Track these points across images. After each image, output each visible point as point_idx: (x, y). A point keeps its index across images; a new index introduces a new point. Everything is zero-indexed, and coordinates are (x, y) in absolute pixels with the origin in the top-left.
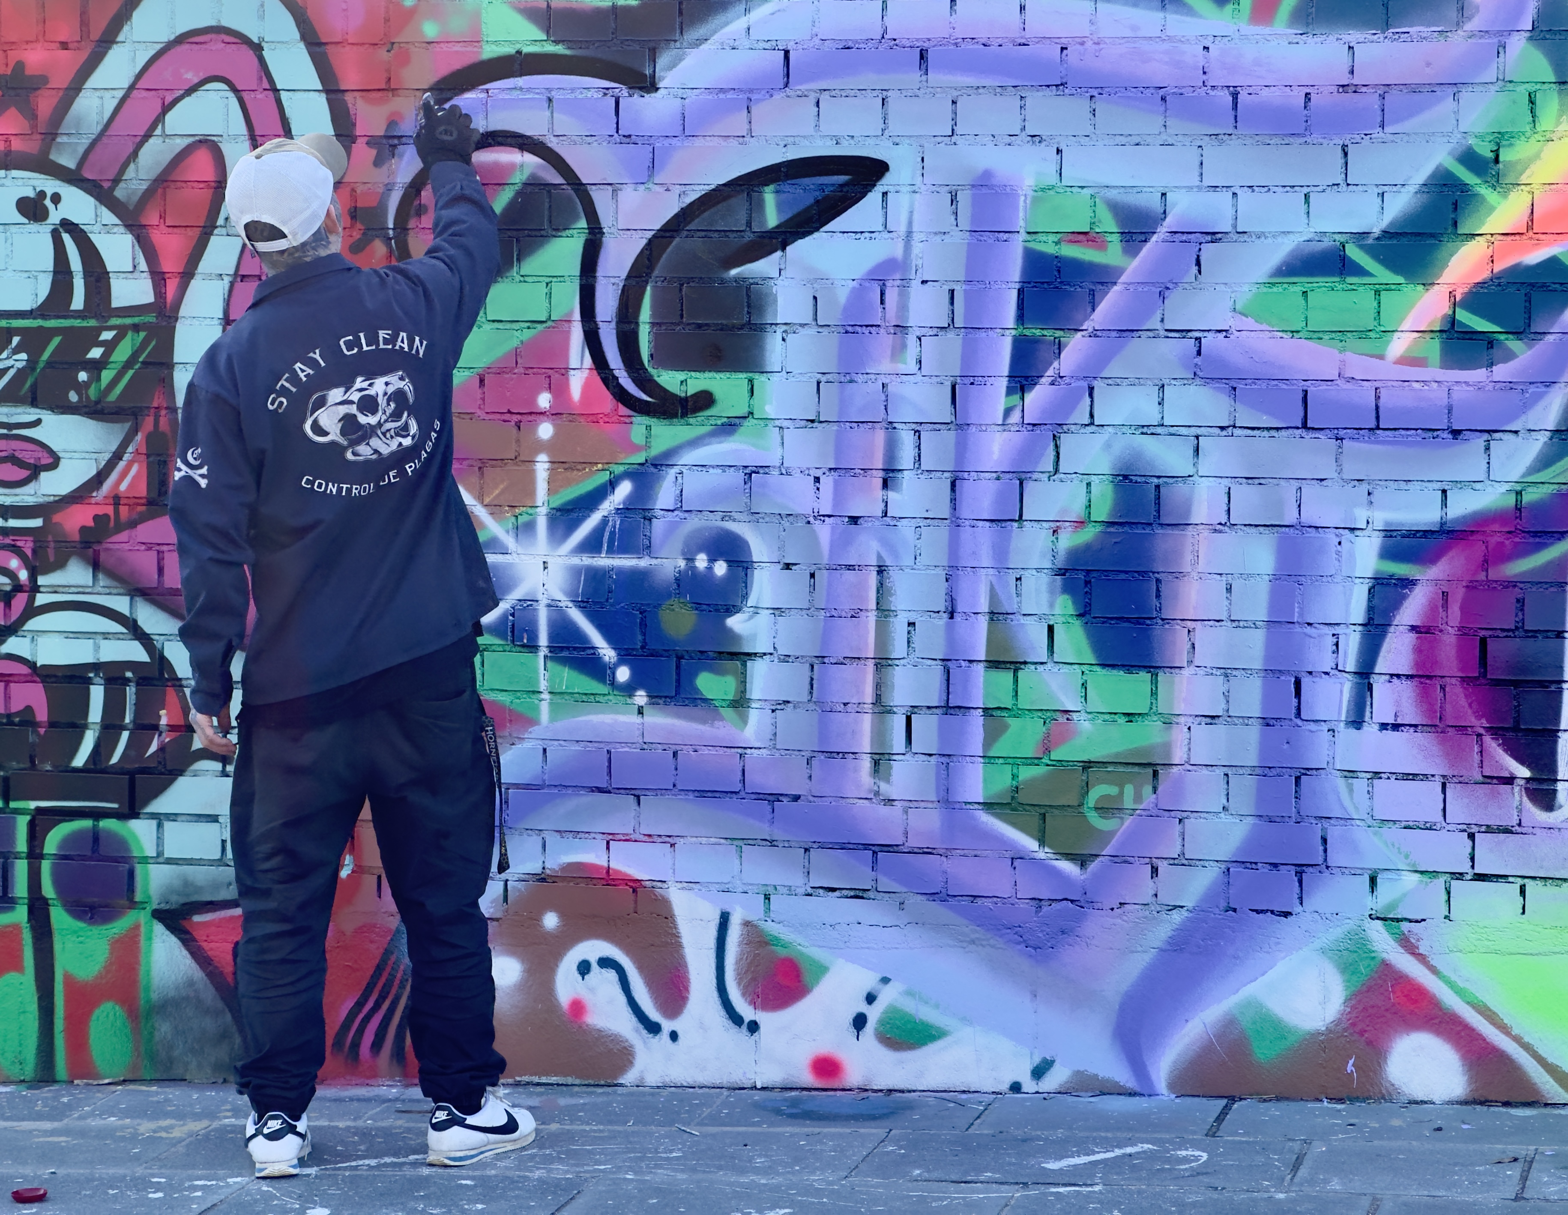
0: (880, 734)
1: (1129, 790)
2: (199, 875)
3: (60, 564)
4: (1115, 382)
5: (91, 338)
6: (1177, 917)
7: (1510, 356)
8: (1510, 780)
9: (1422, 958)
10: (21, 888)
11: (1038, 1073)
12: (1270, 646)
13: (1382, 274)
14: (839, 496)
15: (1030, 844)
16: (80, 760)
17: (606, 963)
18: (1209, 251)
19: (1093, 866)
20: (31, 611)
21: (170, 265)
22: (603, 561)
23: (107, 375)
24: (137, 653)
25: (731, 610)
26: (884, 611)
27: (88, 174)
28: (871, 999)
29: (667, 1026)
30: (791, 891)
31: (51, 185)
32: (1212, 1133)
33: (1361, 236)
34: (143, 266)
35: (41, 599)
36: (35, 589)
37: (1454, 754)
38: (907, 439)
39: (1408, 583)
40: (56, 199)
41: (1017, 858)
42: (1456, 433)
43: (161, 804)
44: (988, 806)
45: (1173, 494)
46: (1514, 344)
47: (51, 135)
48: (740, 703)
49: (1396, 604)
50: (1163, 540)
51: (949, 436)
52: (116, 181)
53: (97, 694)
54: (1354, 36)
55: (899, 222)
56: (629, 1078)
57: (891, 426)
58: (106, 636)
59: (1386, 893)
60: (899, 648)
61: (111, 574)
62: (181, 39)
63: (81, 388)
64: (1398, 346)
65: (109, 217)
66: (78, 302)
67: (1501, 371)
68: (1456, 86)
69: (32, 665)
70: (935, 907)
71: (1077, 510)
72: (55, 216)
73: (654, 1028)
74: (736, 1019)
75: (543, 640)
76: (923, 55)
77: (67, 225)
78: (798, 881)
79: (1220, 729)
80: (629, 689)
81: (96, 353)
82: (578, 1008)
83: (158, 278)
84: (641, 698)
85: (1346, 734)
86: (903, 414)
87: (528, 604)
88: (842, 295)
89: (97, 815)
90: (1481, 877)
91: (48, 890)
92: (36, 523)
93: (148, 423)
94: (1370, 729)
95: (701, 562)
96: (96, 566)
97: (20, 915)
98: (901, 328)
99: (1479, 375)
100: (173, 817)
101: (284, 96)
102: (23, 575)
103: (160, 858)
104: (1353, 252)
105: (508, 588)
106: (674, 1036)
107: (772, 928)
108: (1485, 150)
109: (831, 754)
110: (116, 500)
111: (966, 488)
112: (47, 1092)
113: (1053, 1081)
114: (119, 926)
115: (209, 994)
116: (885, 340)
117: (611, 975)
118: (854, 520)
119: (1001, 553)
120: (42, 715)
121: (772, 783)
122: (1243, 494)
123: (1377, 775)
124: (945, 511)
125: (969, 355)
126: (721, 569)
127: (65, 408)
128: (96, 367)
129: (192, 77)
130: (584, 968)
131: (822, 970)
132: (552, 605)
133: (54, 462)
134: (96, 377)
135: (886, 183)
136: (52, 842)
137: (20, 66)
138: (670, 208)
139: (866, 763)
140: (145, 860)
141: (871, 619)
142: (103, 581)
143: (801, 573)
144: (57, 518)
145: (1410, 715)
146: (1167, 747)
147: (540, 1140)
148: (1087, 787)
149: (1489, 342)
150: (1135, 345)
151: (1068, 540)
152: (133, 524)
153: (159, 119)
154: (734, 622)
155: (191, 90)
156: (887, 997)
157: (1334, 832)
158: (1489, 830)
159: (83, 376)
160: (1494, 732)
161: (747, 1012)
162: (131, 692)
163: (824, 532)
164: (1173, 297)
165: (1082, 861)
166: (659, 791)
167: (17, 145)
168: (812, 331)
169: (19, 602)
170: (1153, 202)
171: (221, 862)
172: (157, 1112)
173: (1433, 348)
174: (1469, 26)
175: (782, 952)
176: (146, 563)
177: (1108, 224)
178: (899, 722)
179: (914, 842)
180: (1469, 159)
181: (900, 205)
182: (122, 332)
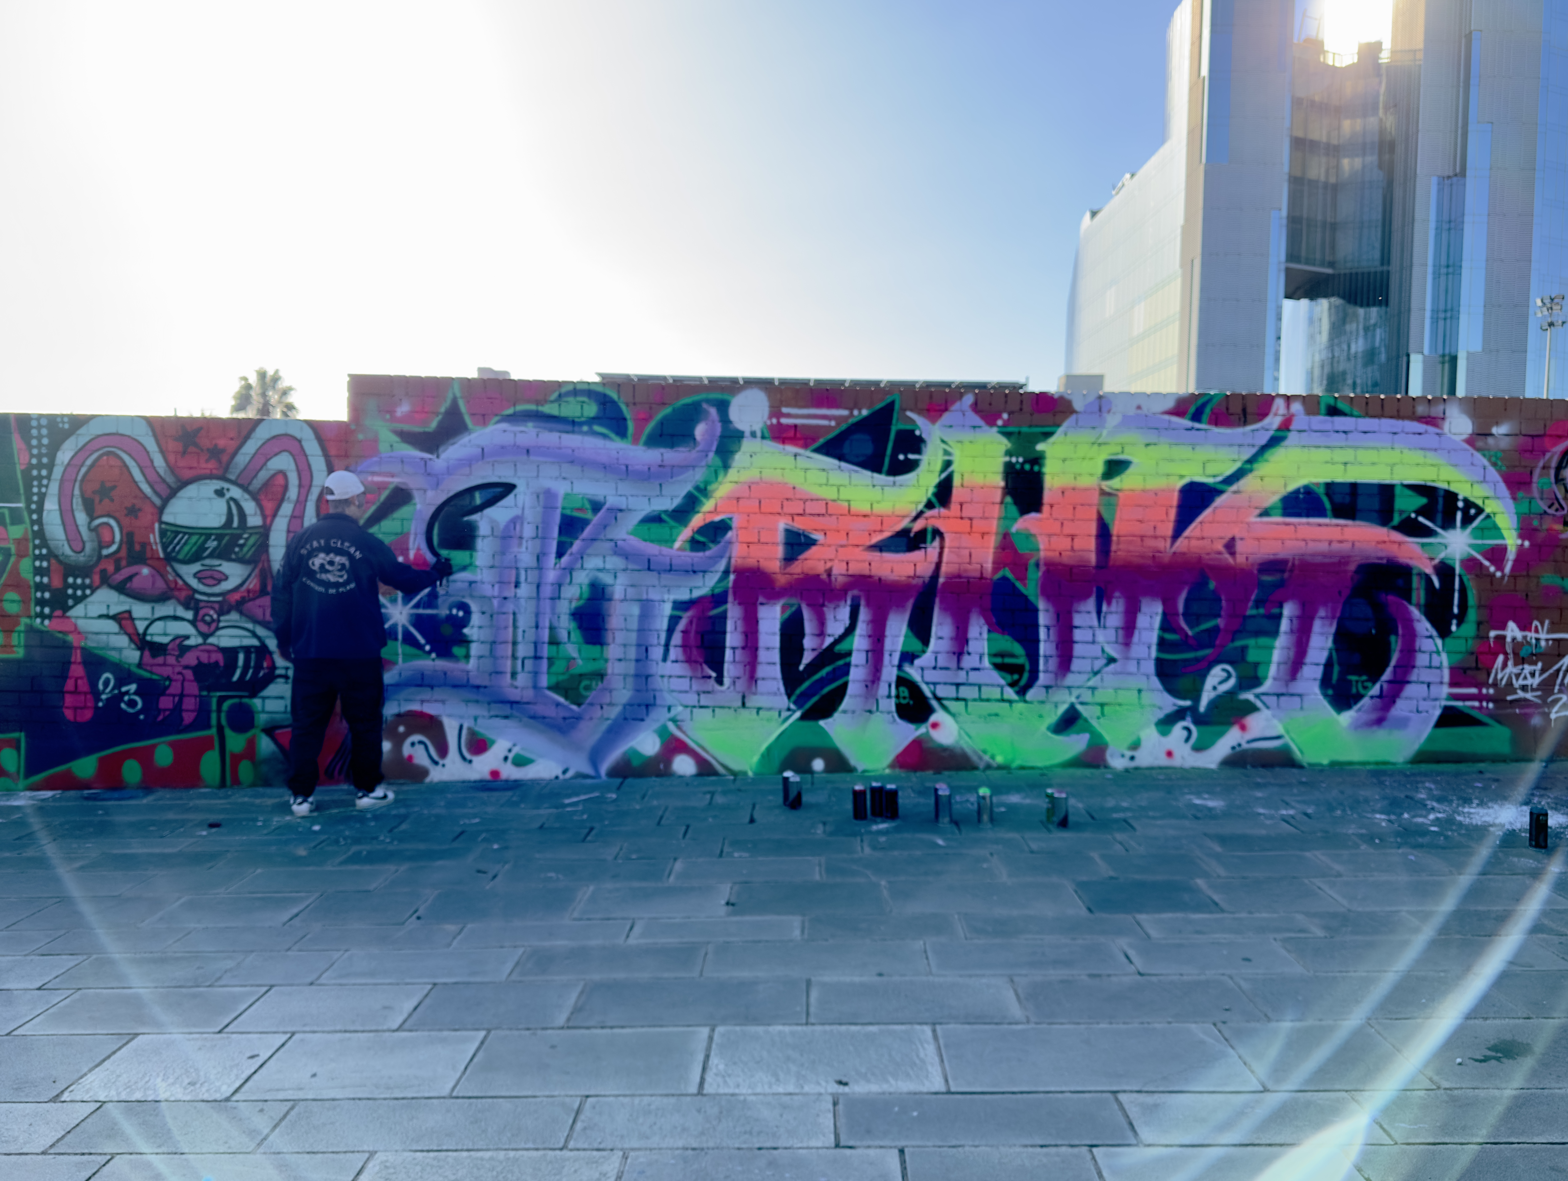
0: (514, 666)
1: (594, 683)
2: (278, 717)
3: (228, 612)
4: (589, 555)
5: (240, 537)
6: (609, 722)
7: (710, 548)
8: (710, 677)
9: (684, 732)
10: (214, 721)
11: (565, 772)
12: (639, 637)
13: (672, 523)
14: (500, 591)
15: (561, 700)
16: (236, 678)
17: (420, 742)
18: (619, 515)
19: (583, 707)
20: (218, 629)
21: (268, 512)
22: (421, 611)
23: (245, 549)
24: (255, 642)
25: (465, 626)
26: (515, 627)
27: (239, 481)
28: (510, 751)
29: (441, 762)
30: (484, 717)
31: (226, 485)
32: (619, 788)
33: (665, 512)
34: (258, 512)
35: (221, 624)
36: (219, 621)
37: (694, 670)
38: (523, 573)
39: (680, 618)
40: (228, 490)
41: (558, 704)
42: (694, 572)
43: (266, 692)
44: (550, 688)
45: (608, 590)
46: (711, 545)
47: (227, 468)
48: (467, 657)
49: (676, 623)
50: (606, 604)
51: (536, 572)
52: (250, 484)
53: (241, 657)
54: (662, 450)
55: (520, 504)
56: (428, 780)
57: (517, 569)
58: (245, 637)
59: (673, 712)
60: (520, 638)
61: (247, 616)
62: (274, 437)
63: (236, 553)
64: (677, 545)
65: (247, 496)
66: (235, 524)
67: (708, 553)
68: (694, 467)
69: (218, 647)
70: (532, 721)
71: (577, 594)
72: (228, 495)
73: (436, 763)
74: (464, 758)
75: (400, 636)
76: (528, 451)
77: (232, 499)
78: (486, 713)
79: (623, 663)
80: (430, 652)
81: (241, 542)
82: (410, 758)
83: (264, 517)
84: (434, 655)
85: (661, 664)
86: (522, 565)
87: (395, 626)
88: (502, 526)
89: (241, 697)
90: (701, 707)
91: (224, 722)
92: (219, 599)
93: (260, 566)
94: (669, 663)
95: (454, 611)
96: (241, 613)
97: (213, 731)
98: (521, 538)
99: (700, 554)
100: (268, 698)
101: (310, 458)
102: (215, 616)
103: (263, 711)
104: (664, 516)
105: (388, 620)
106: (443, 765)
107: (477, 729)
108: (702, 486)
109: (497, 673)
110: (248, 591)
111: (542, 588)
112: (223, 791)
113: (569, 774)
114: (249, 734)
115: (280, 756)
116: (515, 541)
117: (422, 747)
118: (505, 598)
119: (553, 609)
120: (222, 663)
121: (477, 682)
122: (630, 591)
123: (670, 677)
124: (535, 595)
125: (543, 546)
126: (461, 614)
127: (230, 560)
128: (242, 546)
129: (276, 450)
130: (413, 744)
131: (493, 742)
132: (404, 627)
133: (226, 578)
134: (241, 549)
135: (516, 491)
136: (226, 706)
137: (216, 445)
138: (443, 497)
139: (509, 676)
140: (259, 712)
141: (511, 630)
142: (244, 618)
143: (487, 616)
144: (228, 597)
145: (681, 657)
146: (606, 669)
147: (396, 801)
148: (580, 682)
149: (704, 544)
150: (597, 544)
151: (574, 604)
152: (254, 599)
153: (265, 464)
154: (466, 631)
155: (276, 455)
156: (516, 750)
157: (658, 694)
158: (704, 692)
159: (237, 549)
160: (707, 663)
161: (468, 756)
162: (253, 656)
163: (495, 602)
164: (608, 529)
165: (579, 705)
166: (439, 686)
167: (214, 471)
168: (491, 538)
169: (214, 626)
170: (601, 499)
171: (285, 712)
172: (263, 796)
173: (688, 546)
174: (698, 449)
175: (480, 737)
176: (259, 613)
177: (588, 506)
178: (519, 663)
179: (525, 700)
180: (697, 488)
181: (521, 499)
182: (251, 534)
